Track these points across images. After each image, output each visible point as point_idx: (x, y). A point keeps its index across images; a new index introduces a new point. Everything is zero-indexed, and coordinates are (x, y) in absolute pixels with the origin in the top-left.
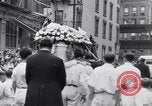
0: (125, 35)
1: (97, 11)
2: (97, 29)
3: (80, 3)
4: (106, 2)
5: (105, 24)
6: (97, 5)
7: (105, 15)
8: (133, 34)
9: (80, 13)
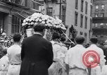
0: (96, 24)
1: (76, 7)
2: (76, 21)
3: (64, 2)
4: (82, 2)
5: (82, 17)
6: (77, 3)
7: (82, 11)
8: (102, 24)
9: (64, 9)
